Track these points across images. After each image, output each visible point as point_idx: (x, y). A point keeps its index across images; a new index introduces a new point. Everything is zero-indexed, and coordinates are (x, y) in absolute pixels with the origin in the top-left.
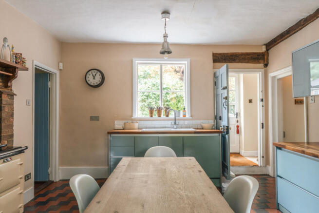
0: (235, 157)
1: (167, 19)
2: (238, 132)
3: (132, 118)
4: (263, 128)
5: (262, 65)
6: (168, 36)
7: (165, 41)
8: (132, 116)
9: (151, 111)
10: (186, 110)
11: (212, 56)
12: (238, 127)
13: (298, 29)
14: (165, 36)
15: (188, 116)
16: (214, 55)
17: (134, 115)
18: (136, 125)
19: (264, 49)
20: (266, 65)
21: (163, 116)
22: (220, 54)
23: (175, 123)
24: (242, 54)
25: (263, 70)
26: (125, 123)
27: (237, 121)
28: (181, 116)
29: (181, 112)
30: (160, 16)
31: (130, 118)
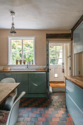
0: (61, 84)
1: (14, 16)
2: (63, 72)
3: (8, 65)
4: (70, 69)
5: (70, 39)
6: (15, 24)
7: (13, 27)
8: (8, 64)
9: (17, 61)
10: (34, 61)
11: (46, 35)
12: (63, 69)
13: (80, 21)
14: (13, 24)
15: (34, 64)
16: (47, 35)
17: (9, 64)
18: (9, 68)
19: (70, 32)
20: (72, 40)
21: (23, 64)
22: (50, 34)
23: (27, 67)
24: (60, 34)
25: (70, 42)
26: (4, 68)
27: (63, 67)
28: (31, 64)
29: (31, 62)
30: (10, 14)
31: (7, 65)
